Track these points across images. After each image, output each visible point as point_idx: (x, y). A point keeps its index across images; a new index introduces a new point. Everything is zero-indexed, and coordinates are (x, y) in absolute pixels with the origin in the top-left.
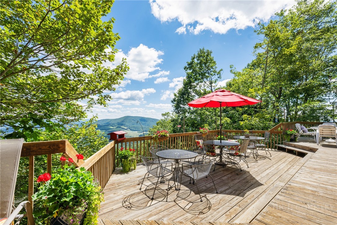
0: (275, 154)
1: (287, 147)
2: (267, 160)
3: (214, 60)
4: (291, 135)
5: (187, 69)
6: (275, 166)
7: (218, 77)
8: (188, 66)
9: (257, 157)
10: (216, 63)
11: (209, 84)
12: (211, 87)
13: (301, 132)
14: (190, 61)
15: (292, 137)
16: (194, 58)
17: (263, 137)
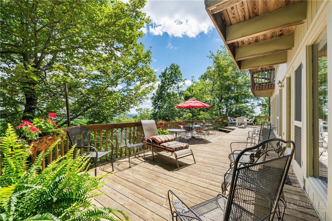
0: (217, 133)
1: (223, 129)
2: (213, 135)
3: (181, 73)
4: (225, 123)
5: (161, 77)
6: (217, 137)
7: (184, 84)
8: (162, 75)
9: (208, 134)
10: (182, 75)
11: (176, 88)
12: (178, 90)
13: (230, 121)
14: (163, 71)
15: (226, 124)
16: (167, 69)
17: (212, 123)
